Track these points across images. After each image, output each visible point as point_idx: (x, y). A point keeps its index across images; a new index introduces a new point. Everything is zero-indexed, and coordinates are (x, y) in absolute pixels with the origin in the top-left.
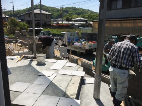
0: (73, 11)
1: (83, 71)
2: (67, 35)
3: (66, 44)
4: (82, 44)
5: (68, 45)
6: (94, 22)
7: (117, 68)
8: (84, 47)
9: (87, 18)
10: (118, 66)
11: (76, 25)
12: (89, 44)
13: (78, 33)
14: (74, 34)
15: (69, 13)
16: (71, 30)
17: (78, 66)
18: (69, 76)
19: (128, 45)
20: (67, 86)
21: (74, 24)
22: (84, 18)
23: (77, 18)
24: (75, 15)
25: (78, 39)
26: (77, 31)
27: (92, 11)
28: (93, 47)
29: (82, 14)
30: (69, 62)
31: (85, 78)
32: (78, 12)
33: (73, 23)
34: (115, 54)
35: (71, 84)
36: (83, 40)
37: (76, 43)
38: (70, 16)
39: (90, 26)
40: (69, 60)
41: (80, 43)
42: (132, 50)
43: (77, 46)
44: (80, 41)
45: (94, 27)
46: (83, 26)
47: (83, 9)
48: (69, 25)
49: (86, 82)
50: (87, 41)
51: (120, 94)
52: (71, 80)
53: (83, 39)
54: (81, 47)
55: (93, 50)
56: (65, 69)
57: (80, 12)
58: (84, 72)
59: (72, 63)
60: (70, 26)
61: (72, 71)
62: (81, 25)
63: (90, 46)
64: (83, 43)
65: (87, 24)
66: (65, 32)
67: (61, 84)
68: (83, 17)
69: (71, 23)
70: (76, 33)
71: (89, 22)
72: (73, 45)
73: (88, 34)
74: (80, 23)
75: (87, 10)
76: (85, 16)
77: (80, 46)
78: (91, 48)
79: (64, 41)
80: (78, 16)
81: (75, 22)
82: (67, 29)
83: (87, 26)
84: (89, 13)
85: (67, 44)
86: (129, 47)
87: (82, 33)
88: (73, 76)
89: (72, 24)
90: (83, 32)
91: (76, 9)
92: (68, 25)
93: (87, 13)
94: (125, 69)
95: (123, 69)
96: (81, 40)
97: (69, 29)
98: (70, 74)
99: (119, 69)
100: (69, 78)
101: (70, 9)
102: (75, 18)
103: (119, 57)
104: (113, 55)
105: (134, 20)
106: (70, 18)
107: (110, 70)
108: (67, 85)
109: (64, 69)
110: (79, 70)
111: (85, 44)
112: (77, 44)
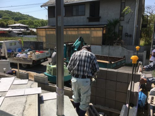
0: (9, 16)
1: (39, 86)
2: (6, 45)
3: (5, 56)
4: (28, 55)
5: (9, 57)
6: (38, 29)
7: (80, 78)
8: (30, 58)
9: (28, 24)
10: (81, 76)
11: (15, 33)
12: (36, 54)
13: (20, 42)
14: (15, 43)
15: (4, 17)
16: (9, 38)
17: (30, 82)
18: (22, 96)
19: (88, 54)
20: (24, 111)
21: (12, 31)
22: (24, 24)
23: (15, 23)
24: (12, 21)
25: (22, 49)
26: (19, 40)
27: (33, 17)
28: (41, 57)
29: (21, 20)
30: (16, 78)
31: (42, 95)
32: (16, 17)
33: (11, 29)
34: (76, 64)
35: (27, 106)
36: (28, 50)
37: (19, 54)
38: (5, 21)
39: (32, 33)
40: (16, 77)
41: (24, 54)
42: (91, 58)
43: (21, 57)
44: (24, 51)
45: (38, 35)
46: (24, 34)
47: (21, 14)
48: (6, 32)
49: (44, 100)
50: (33, 51)
51: (84, 103)
52: (27, 101)
53: (28, 48)
54: (26, 59)
55: (41, 61)
56: (15, 89)
57: (18, 17)
58: (40, 88)
59: (21, 79)
60: (7, 34)
61: (24, 89)
62: (21, 32)
63: (38, 56)
64: (29, 53)
65: (29, 31)
66: (2, 42)
67: (14, 109)
68: (22, 23)
69: (7, 29)
70: (18, 42)
71: (31, 29)
72: (15, 56)
73: (32, 43)
74: (19, 30)
75: (26, 15)
76: (25, 22)
77: (25, 57)
78: (39, 58)
79: (2, 53)
80: (16, 22)
81: (13, 28)
82: (3, 37)
83: (29, 34)
84: (29, 19)
85: (7, 57)
86: (88, 55)
87: (24, 42)
88: (28, 96)
89: (10, 32)
90: (26, 41)
91: (12, 14)
92: (4, 32)
93: (27, 19)
94: (88, 78)
95: (86, 78)
96: (26, 50)
97: (5, 37)
98: (23, 94)
99: (82, 78)
100: (23, 99)
101: (5, 12)
102: (12, 24)
103: (81, 66)
104: (74, 65)
105: (77, 28)
106: (6, 24)
107: (73, 81)
108: (23, 109)
109: (12, 89)
110: (32, 86)
111: (31, 54)
112: (21, 55)
